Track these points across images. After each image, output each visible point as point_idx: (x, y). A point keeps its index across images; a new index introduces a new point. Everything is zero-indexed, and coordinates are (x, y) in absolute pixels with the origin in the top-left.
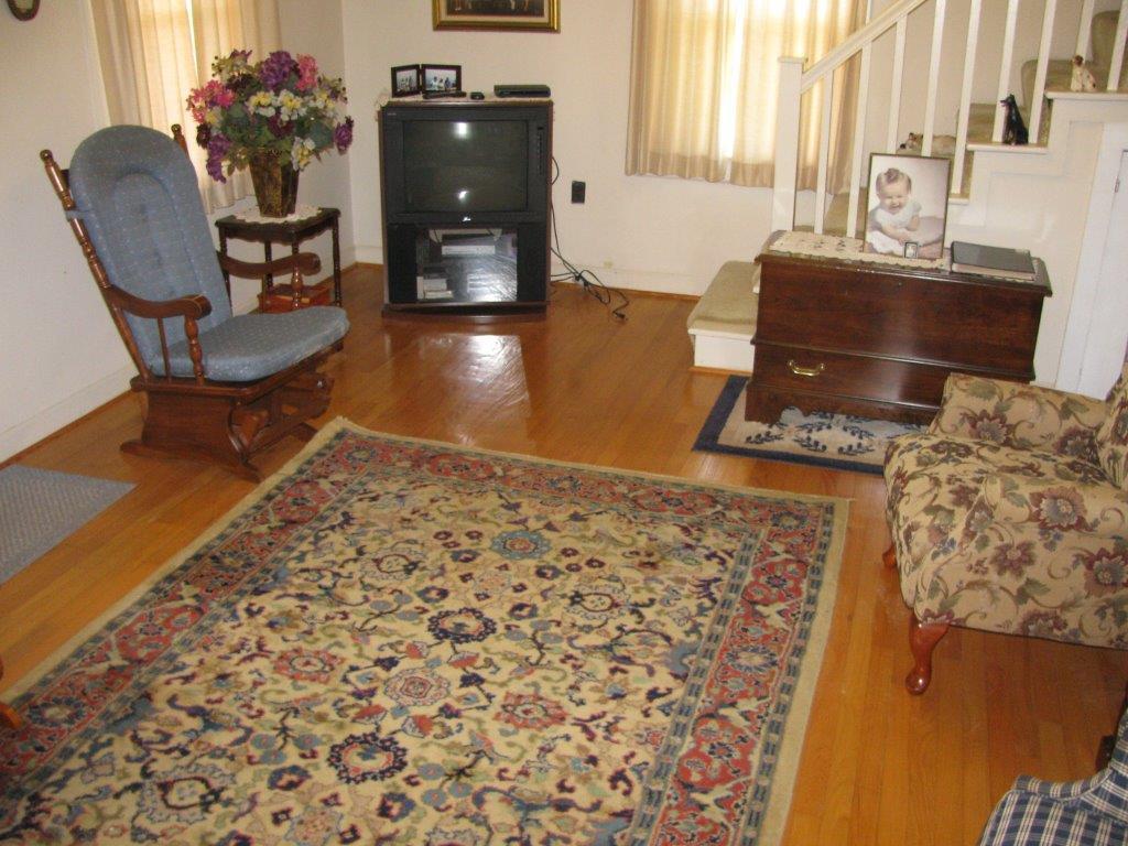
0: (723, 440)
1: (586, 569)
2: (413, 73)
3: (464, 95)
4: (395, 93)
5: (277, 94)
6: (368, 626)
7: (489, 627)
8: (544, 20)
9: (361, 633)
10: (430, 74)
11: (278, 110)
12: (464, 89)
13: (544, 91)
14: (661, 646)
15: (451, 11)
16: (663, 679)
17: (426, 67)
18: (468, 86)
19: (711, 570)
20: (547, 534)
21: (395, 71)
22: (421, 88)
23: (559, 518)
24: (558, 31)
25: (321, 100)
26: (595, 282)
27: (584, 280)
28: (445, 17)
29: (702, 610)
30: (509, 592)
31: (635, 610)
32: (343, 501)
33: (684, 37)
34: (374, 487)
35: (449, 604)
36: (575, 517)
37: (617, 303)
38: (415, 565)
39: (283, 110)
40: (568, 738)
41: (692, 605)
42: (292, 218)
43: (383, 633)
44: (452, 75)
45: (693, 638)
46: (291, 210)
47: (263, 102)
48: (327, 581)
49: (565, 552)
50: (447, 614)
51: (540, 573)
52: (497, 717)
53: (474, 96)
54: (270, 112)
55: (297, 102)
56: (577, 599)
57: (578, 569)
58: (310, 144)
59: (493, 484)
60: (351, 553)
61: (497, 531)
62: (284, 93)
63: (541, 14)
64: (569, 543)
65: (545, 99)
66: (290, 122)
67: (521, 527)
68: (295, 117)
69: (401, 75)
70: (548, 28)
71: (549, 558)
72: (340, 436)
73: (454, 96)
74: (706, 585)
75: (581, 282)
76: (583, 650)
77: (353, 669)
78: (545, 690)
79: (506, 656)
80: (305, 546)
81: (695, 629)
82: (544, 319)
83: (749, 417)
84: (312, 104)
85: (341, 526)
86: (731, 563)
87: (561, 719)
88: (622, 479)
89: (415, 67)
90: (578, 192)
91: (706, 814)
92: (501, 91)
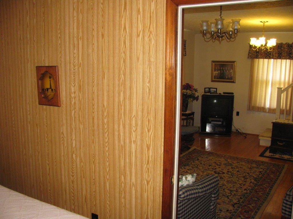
0: (265, 155)
1: (239, 168)
2: (208, 89)
3: (217, 93)
4: (205, 92)
5: (187, 90)
6: (204, 171)
7: (224, 173)
8: (233, 80)
9: (203, 172)
10: (211, 89)
11: (187, 93)
12: (217, 92)
13: (233, 93)
14: (252, 177)
15: (215, 78)
16: (253, 181)
17: (210, 88)
18: (218, 92)
19: (262, 170)
20: (233, 164)
21: (205, 88)
22: (209, 92)
23: (235, 162)
24: (235, 83)
25: (194, 92)
26: (241, 132)
27: (238, 131)
28: (214, 79)
29: (259, 174)
30: (227, 170)
31: (248, 173)
32: (197, 157)
33: (260, 84)
34: (202, 156)
35: (217, 170)
36: (237, 162)
37: (245, 135)
38: (211, 165)
39: (188, 93)
40: (237, 185)
41: (258, 174)
42: (187, 113)
43: (206, 172)
44: (215, 90)
45: (258, 177)
46: (186, 111)
47: (184, 91)
48: (196, 166)
49: (236, 166)
50: (217, 171)
51: (232, 168)
52: (226, 182)
53: (219, 94)
54: (186, 93)
55: (190, 92)
56: (238, 171)
57: (238, 168)
58: (192, 99)
59: (223, 157)
60: (200, 163)
61: (224, 163)
62: (188, 90)
63: (232, 79)
64: (237, 165)
65: (232, 95)
66: (189, 95)
67: (228, 163)
68: (190, 94)
69: (206, 89)
70: (233, 82)
71: (233, 166)
72: (195, 149)
73: (216, 93)
74: (260, 172)
75: (237, 131)
76: (240, 177)
77: (202, 175)
78: (233, 180)
79: (227, 176)
80: (192, 162)
81: (258, 176)
82: (230, 137)
83: (270, 152)
84: (192, 92)
85: (197, 160)
86: (265, 170)
87: (236, 183)
88: (246, 159)
89: (209, 88)
90: (238, 114)
91: (259, 194)
92: (224, 93)
